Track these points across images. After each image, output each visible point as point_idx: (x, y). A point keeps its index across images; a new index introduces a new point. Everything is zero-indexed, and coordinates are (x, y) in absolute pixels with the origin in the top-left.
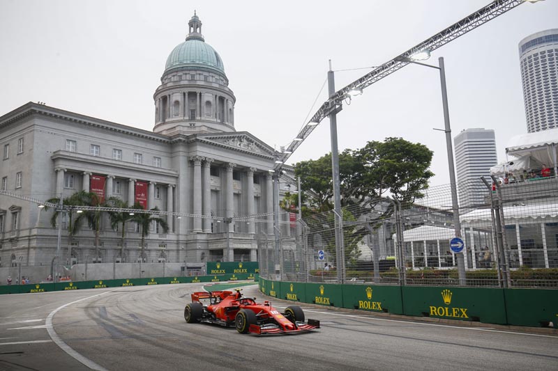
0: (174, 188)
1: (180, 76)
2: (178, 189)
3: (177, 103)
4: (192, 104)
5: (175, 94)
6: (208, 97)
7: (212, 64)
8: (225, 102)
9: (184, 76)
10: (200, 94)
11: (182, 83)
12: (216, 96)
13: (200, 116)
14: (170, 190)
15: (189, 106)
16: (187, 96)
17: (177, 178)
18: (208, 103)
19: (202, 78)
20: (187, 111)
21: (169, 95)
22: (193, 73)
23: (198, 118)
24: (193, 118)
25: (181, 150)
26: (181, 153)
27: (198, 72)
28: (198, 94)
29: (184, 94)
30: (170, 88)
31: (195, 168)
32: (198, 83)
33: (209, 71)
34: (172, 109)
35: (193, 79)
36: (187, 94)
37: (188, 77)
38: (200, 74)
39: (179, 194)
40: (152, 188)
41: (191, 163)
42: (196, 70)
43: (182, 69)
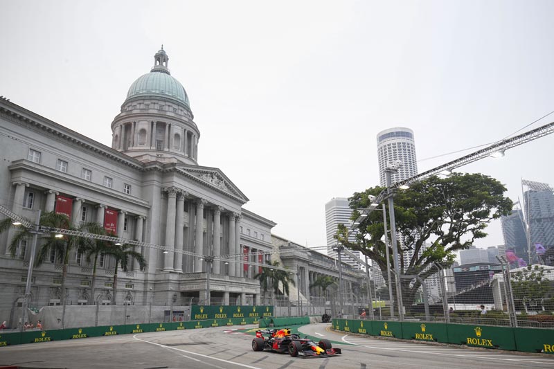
0: (144, 221)
1: (147, 105)
2: (150, 222)
3: (143, 131)
4: (160, 135)
5: (140, 123)
6: (177, 129)
7: (181, 98)
8: (193, 138)
9: (153, 105)
10: (170, 125)
11: (151, 111)
12: (185, 130)
13: (169, 148)
14: (140, 222)
15: (156, 136)
16: (155, 126)
17: (148, 209)
18: (177, 136)
19: (171, 109)
20: (154, 141)
21: (135, 123)
22: (163, 103)
23: (166, 149)
24: (159, 149)
25: (155, 178)
26: (155, 183)
27: (168, 103)
28: (168, 125)
29: (152, 123)
30: (136, 116)
31: (170, 199)
32: (168, 114)
33: (179, 104)
34: (137, 138)
35: (161, 110)
36: (155, 124)
37: (157, 107)
38: (169, 106)
39: (149, 227)
40: (122, 218)
41: (165, 194)
42: (165, 101)
43: (150, 98)
